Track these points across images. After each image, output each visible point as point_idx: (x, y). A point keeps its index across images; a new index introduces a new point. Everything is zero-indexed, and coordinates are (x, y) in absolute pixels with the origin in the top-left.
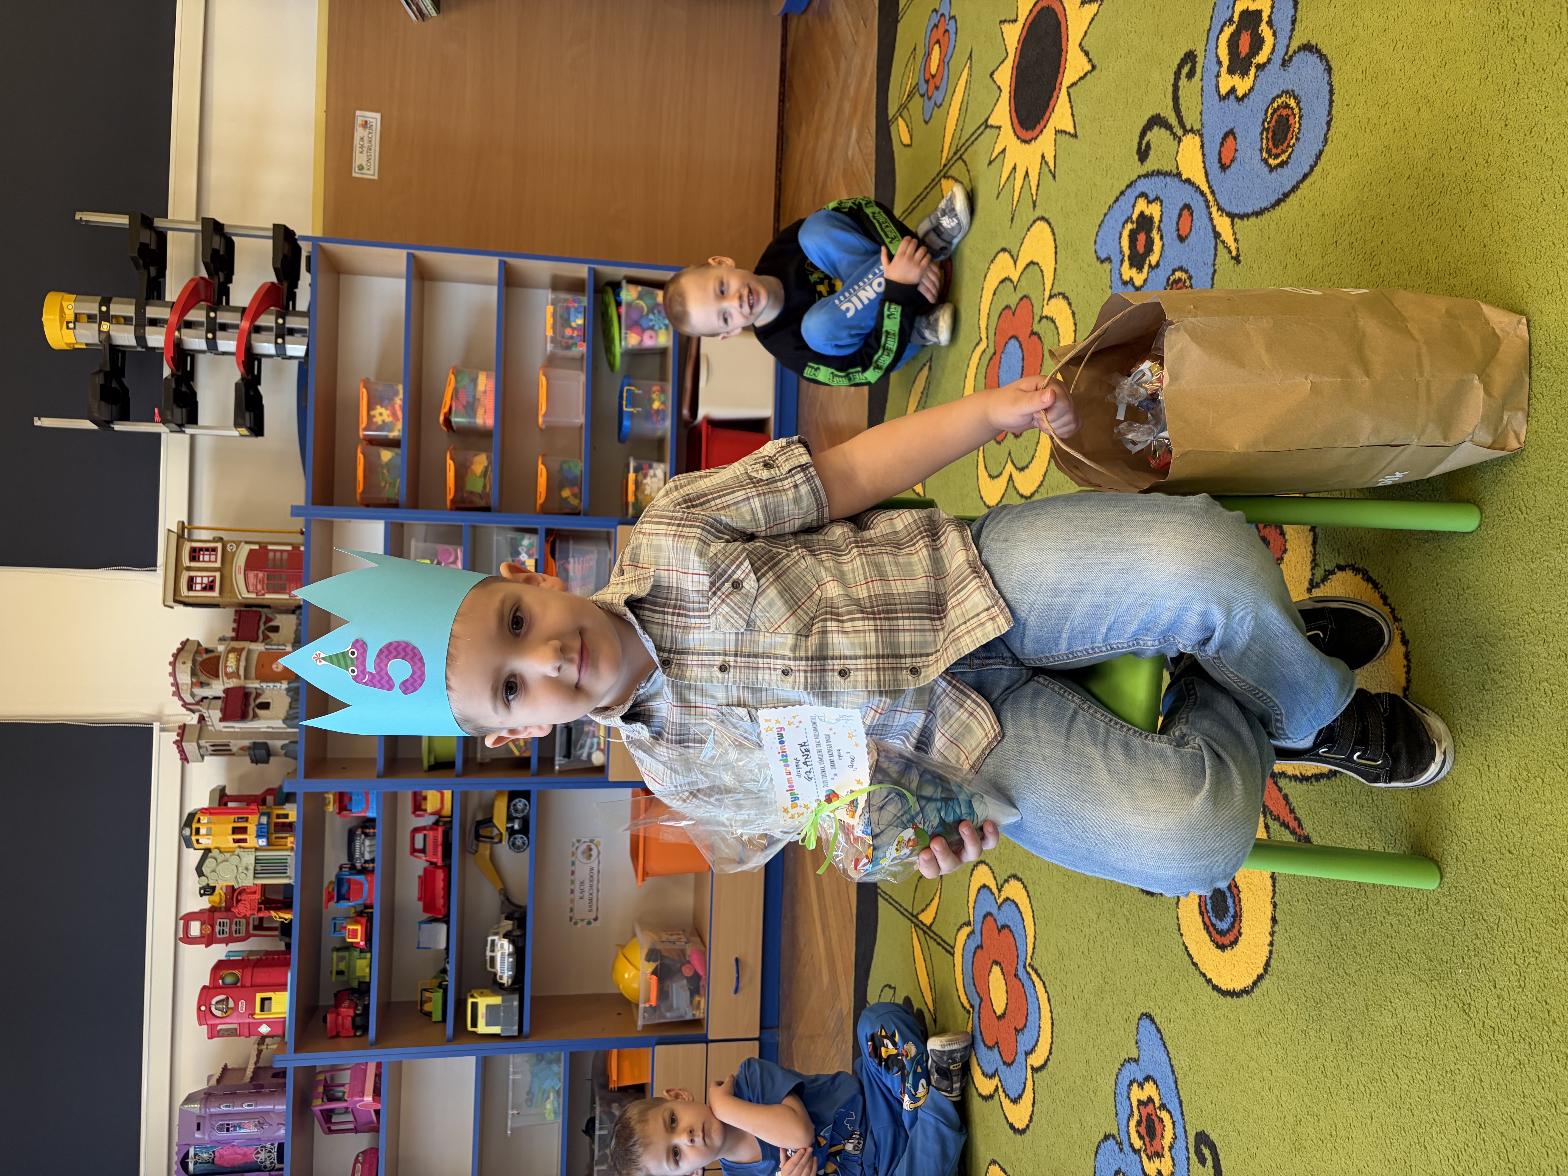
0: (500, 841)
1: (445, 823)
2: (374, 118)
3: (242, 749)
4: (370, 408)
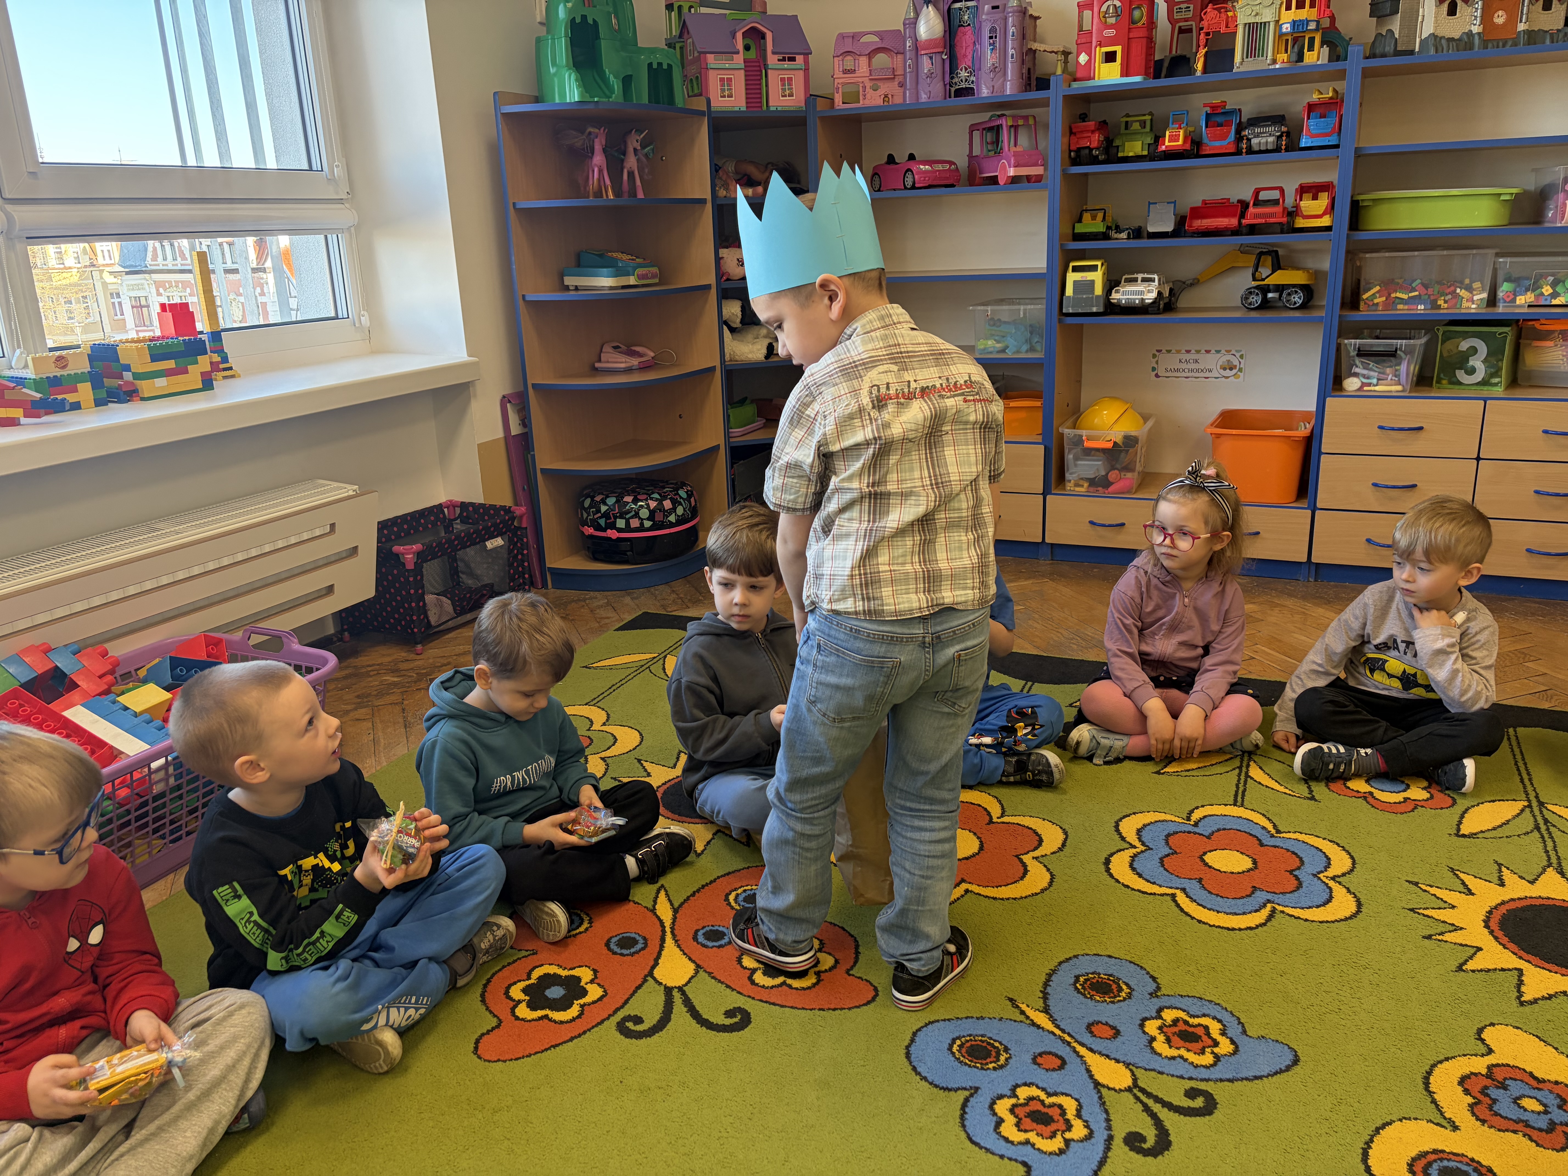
0: (1255, 279)
1: (1289, 223)
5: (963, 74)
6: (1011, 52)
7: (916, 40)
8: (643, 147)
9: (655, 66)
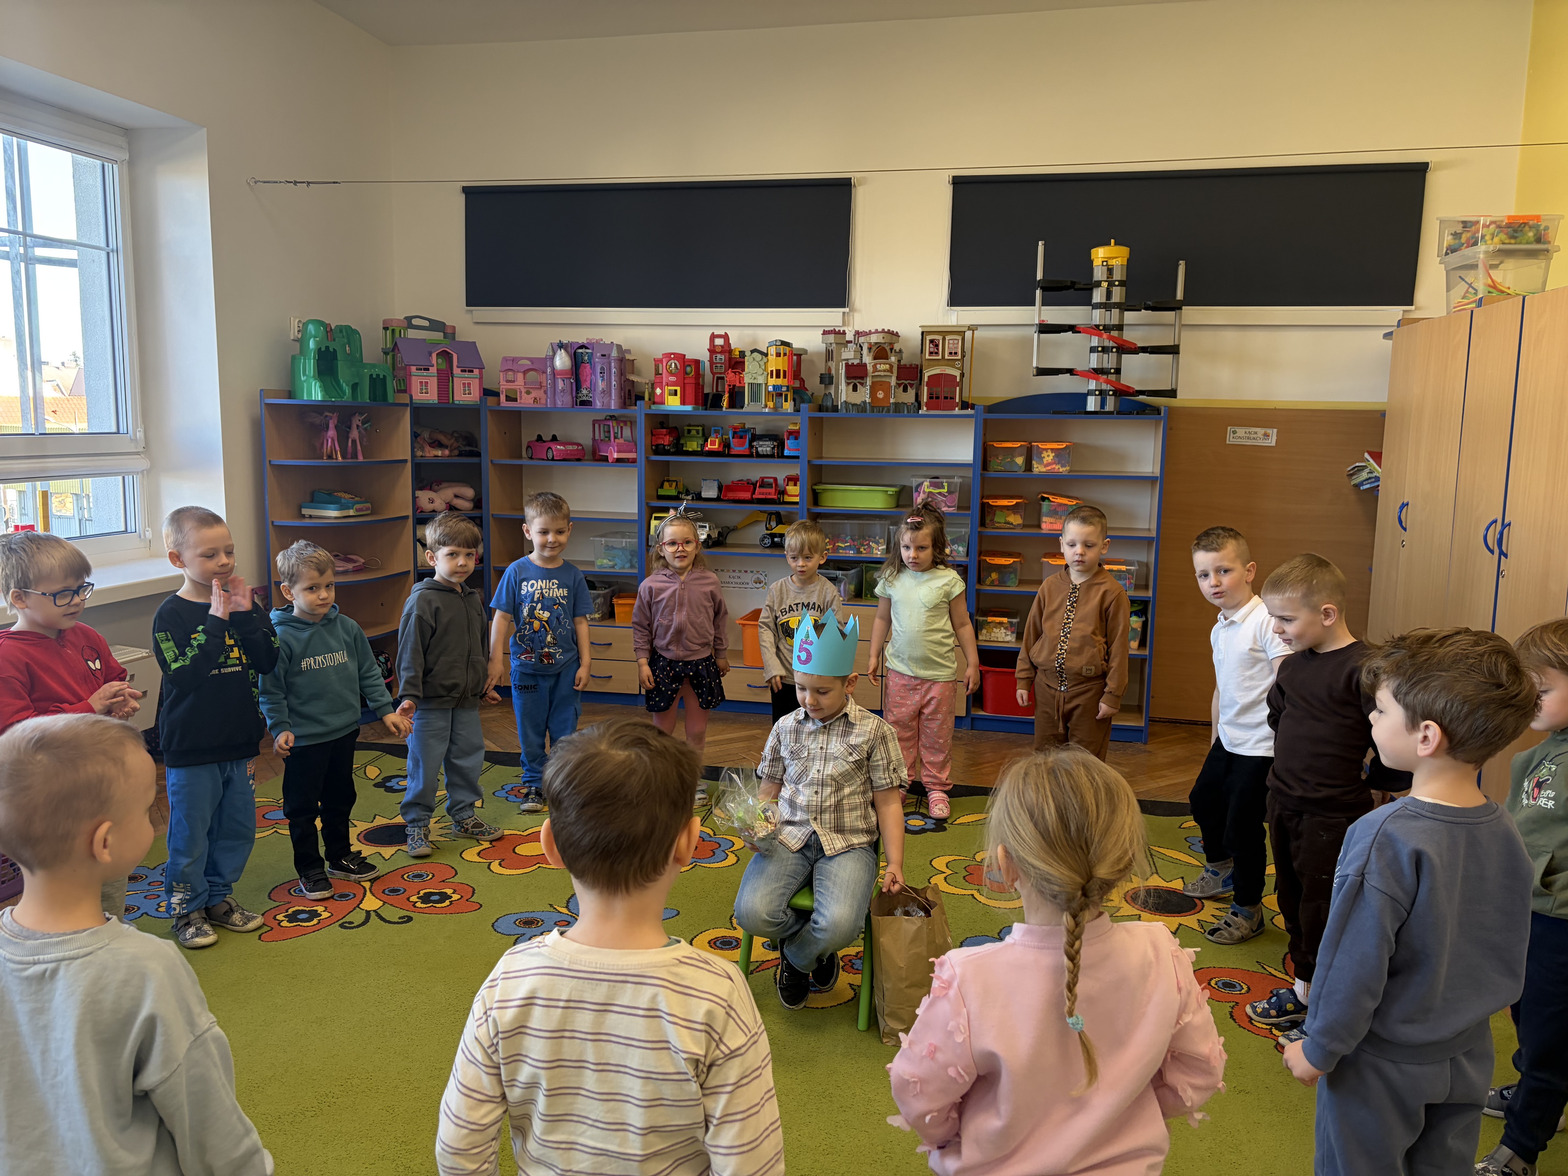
0: (767, 529)
1: (779, 499)
2: (1272, 441)
3: (830, 369)
4: (1052, 450)
5: (584, 392)
6: (614, 383)
7: (553, 369)
8: (363, 424)
9: (374, 376)
